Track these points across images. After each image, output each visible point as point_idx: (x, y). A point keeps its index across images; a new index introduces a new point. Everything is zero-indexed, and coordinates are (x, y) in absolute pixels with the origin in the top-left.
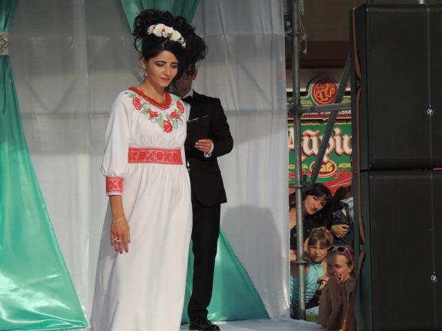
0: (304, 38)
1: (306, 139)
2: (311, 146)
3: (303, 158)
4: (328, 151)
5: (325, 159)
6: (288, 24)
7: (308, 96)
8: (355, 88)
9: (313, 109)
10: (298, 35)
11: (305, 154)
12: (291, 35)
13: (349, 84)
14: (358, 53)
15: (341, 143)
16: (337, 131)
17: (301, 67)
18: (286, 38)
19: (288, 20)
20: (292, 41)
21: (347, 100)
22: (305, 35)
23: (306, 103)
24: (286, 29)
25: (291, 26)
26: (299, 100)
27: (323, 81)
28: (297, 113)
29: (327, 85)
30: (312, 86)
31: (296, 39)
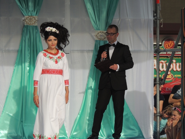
0: (162, 20)
1: (161, 64)
4: (170, 70)
5: (169, 73)
6: (155, 14)
9: (164, 51)
10: (159, 19)
12: (156, 19)
16: (174, 61)
17: (160, 34)
18: (154, 21)
19: (155, 13)
20: (157, 22)
22: (162, 19)
24: (154, 17)
25: (156, 16)
26: (159, 47)
28: (158, 52)
30: (164, 42)
31: (158, 21)
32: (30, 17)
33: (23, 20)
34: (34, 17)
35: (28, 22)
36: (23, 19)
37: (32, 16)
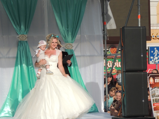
1: (109, 63)
2: (110, 65)
3: (108, 68)
7: (109, 51)
8: (122, 49)
9: (110, 55)
10: (106, 35)
11: (108, 67)
13: (120, 48)
14: (122, 40)
15: (118, 64)
16: (117, 61)
17: (107, 43)
18: (103, 36)
19: (104, 31)
21: (119, 52)
22: (108, 35)
23: (108, 53)
24: (103, 33)
26: (106, 52)
27: (113, 47)
28: (106, 56)
29: (114, 48)
30: (110, 49)
32: (22, 36)
33: (18, 38)
34: (25, 35)
35: (21, 39)
36: (18, 36)
37: (23, 34)
